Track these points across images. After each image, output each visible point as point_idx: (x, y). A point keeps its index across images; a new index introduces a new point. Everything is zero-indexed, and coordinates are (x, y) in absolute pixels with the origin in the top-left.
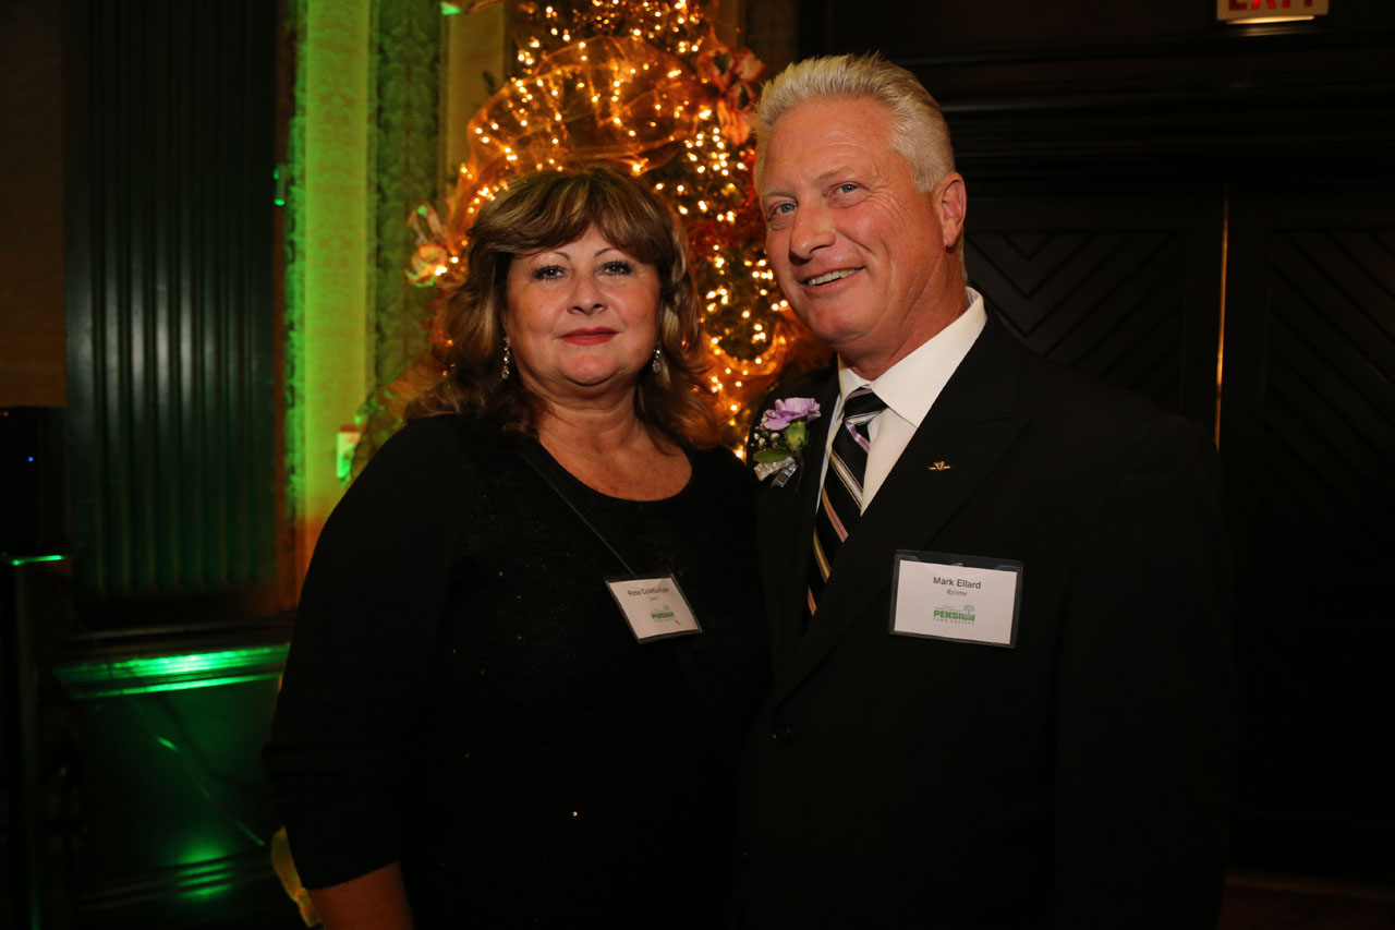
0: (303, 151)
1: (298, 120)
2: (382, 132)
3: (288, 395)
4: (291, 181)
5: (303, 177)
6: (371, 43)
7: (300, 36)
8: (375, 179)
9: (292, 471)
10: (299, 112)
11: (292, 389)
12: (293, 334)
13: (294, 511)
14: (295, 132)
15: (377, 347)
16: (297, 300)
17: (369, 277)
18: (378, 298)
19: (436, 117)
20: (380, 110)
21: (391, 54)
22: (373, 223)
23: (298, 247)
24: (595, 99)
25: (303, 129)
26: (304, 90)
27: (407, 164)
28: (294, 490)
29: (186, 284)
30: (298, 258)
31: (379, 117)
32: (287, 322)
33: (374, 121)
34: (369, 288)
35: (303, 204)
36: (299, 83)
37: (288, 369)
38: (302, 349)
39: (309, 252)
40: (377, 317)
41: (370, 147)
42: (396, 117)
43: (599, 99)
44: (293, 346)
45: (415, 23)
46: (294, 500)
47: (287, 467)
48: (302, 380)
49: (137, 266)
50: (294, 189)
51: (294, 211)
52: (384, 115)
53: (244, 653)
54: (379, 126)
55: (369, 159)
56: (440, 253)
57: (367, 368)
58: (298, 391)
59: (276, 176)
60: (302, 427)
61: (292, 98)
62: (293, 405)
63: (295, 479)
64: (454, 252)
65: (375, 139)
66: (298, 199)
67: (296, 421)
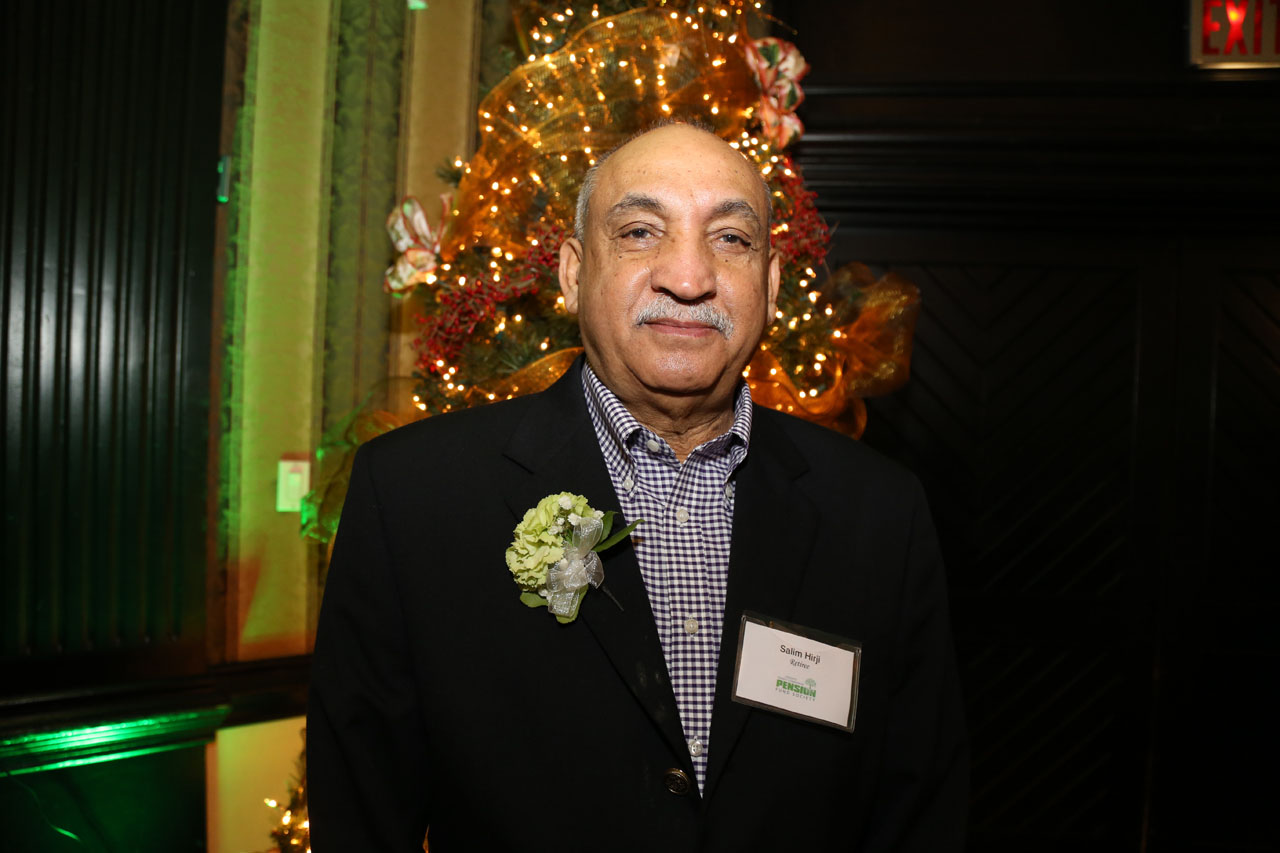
0: (251, 145)
1: (246, 109)
2: (339, 129)
3: (224, 418)
4: (236, 177)
5: (249, 172)
6: (331, 34)
7: (252, 19)
8: (329, 180)
9: (226, 504)
10: (247, 101)
11: (228, 411)
12: (233, 350)
13: (226, 550)
14: (244, 122)
15: (325, 366)
16: (238, 310)
17: (318, 286)
18: (329, 311)
19: (397, 117)
20: (338, 105)
21: (353, 47)
22: (326, 230)
23: (240, 250)
24: (638, 82)
25: (252, 120)
26: (254, 77)
27: (365, 164)
28: (227, 526)
29: (108, 288)
30: (240, 262)
31: (337, 112)
32: (225, 336)
33: (331, 117)
34: (318, 300)
35: (248, 203)
36: (249, 68)
37: (225, 386)
38: (241, 366)
39: (253, 259)
40: (326, 331)
41: (324, 146)
42: (355, 114)
43: (644, 82)
44: (231, 362)
45: (379, 16)
46: (227, 538)
47: (220, 500)
48: (241, 401)
49: (50, 265)
50: (240, 187)
51: (238, 211)
52: (343, 111)
53: (164, 719)
54: (336, 122)
55: (324, 159)
56: (428, 259)
57: (314, 389)
58: (234, 414)
59: (220, 169)
60: (239, 456)
61: (241, 85)
62: (229, 429)
63: (229, 514)
64: (446, 259)
65: (332, 136)
66: (242, 196)
67: (232, 446)
